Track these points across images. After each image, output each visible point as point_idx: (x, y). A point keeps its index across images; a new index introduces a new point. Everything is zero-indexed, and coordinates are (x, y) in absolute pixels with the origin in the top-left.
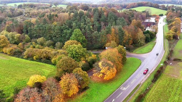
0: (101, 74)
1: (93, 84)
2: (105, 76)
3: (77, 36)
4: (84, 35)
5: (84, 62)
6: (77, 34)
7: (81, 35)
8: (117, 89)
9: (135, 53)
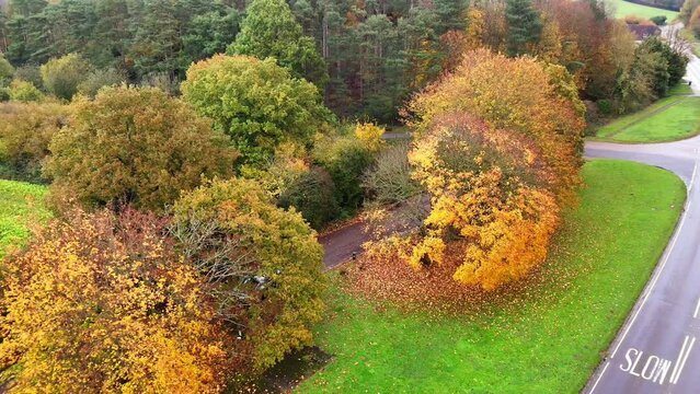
0: (429, 241)
1: (367, 327)
2: (472, 251)
3: (269, 33)
4: (307, 33)
5: (299, 166)
6: (269, 20)
7: (289, 26)
8: (596, 369)
9: (608, 139)
